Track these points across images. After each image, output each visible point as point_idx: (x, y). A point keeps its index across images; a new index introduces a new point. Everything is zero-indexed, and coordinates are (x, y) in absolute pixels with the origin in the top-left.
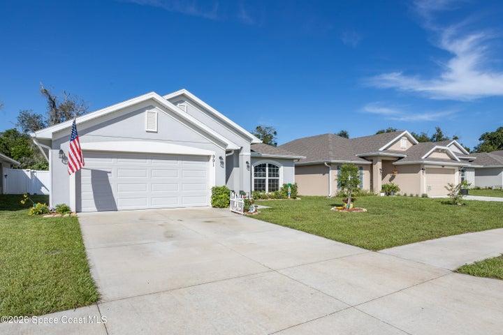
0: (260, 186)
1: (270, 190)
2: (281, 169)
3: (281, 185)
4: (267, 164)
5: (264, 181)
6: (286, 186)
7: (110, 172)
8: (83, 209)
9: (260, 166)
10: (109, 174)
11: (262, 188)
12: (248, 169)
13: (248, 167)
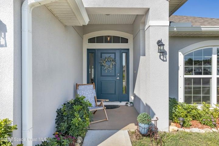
4: (214, 50)
5: (208, 81)
9: (198, 53)
11: (202, 95)
12: (162, 57)
13: (162, 52)
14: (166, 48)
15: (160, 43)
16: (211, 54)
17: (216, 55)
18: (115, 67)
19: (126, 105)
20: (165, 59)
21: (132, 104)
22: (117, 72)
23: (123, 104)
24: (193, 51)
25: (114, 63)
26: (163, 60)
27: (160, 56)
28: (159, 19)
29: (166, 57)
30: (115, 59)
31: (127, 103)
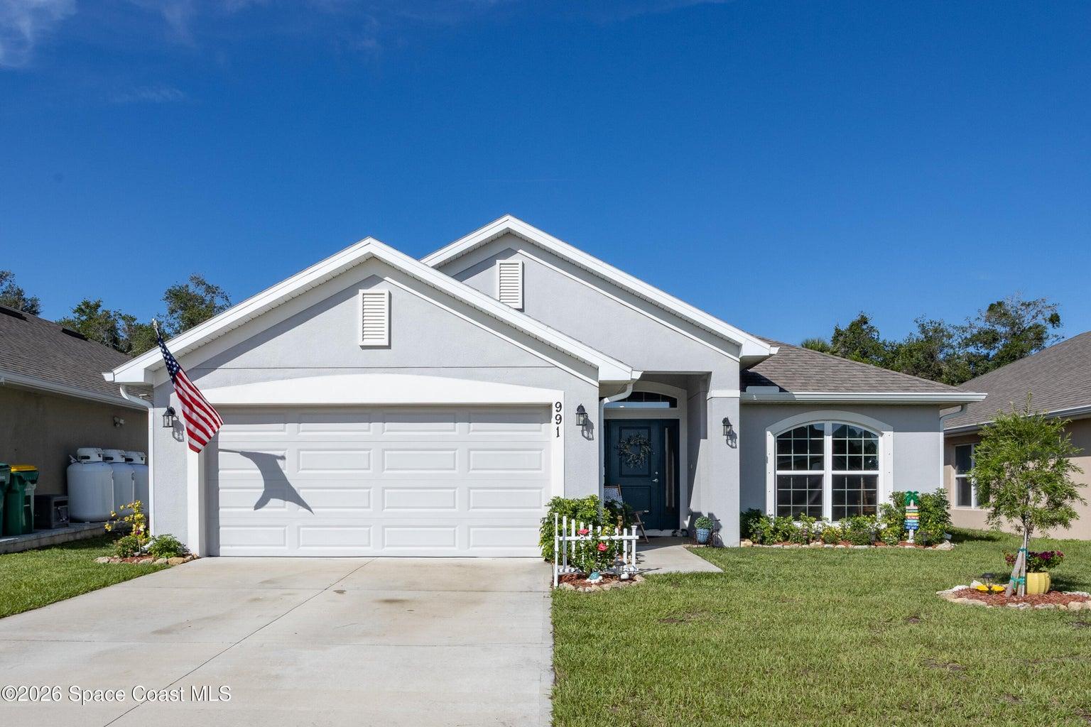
0: (800, 498)
1: (837, 515)
2: (887, 443)
3: (884, 497)
4: (828, 427)
5: (817, 481)
6: (901, 500)
7: (283, 458)
8: (223, 550)
9: (800, 432)
10: (280, 462)
11: (807, 506)
12: (730, 442)
13: (730, 435)
14: (736, 429)
15: (726, 422)
16: (821, 434)
17: (831, 436)
18: (649, 457)
19: (673, 536)
20: (734, 445)
21: (685, 533)
22: (654, 466)
23: (666, 535)
24: (792, 429)
25: (647, 449)
26: (732, 447)
27: (727, 440)
28: (725, 387)
29: (735, 443)
30: (649, 440)
31: (675, 532)
